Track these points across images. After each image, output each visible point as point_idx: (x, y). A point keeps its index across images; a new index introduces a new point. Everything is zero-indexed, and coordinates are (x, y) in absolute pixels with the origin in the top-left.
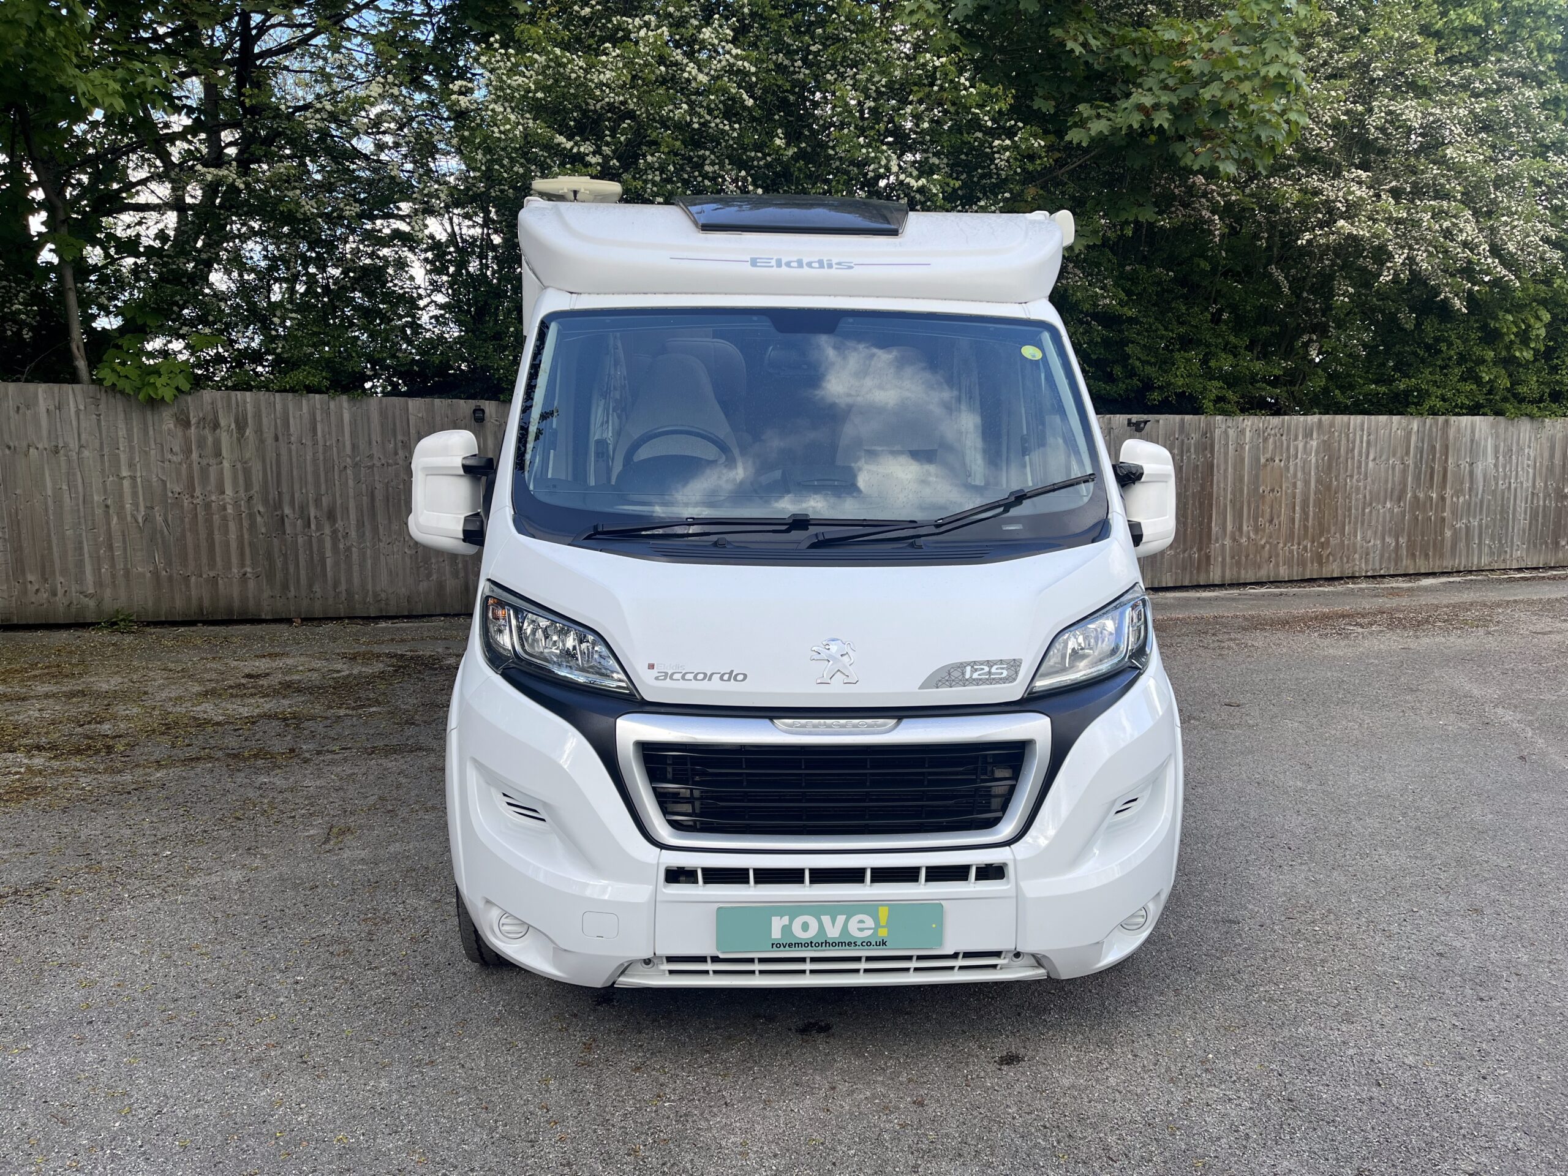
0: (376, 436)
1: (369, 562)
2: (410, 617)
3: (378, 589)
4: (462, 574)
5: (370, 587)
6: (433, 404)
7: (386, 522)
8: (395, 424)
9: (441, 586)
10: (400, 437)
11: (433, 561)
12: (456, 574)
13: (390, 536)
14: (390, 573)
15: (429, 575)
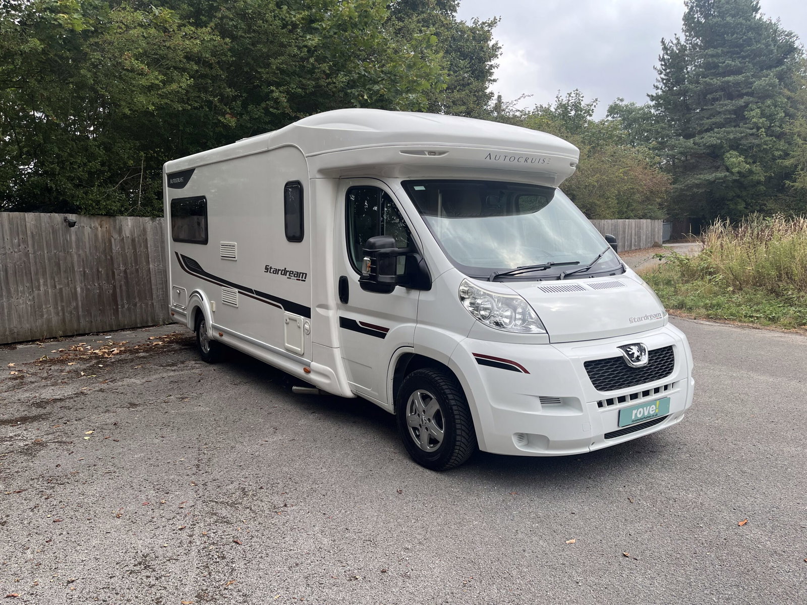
0: (7, 237)
1: (6, 311)
2: (33, 341)
3: (12, 326)
4: (60, 314)
5: (7, 326)
6: (40, 217)
7: (16, 286)
8: (18, 228)
9: (49, 321)
10: (21, 237)
11: (44, 307)
12: (58, 314)
13: (18, 294)
14: (19, 317)
15: (42, 316)
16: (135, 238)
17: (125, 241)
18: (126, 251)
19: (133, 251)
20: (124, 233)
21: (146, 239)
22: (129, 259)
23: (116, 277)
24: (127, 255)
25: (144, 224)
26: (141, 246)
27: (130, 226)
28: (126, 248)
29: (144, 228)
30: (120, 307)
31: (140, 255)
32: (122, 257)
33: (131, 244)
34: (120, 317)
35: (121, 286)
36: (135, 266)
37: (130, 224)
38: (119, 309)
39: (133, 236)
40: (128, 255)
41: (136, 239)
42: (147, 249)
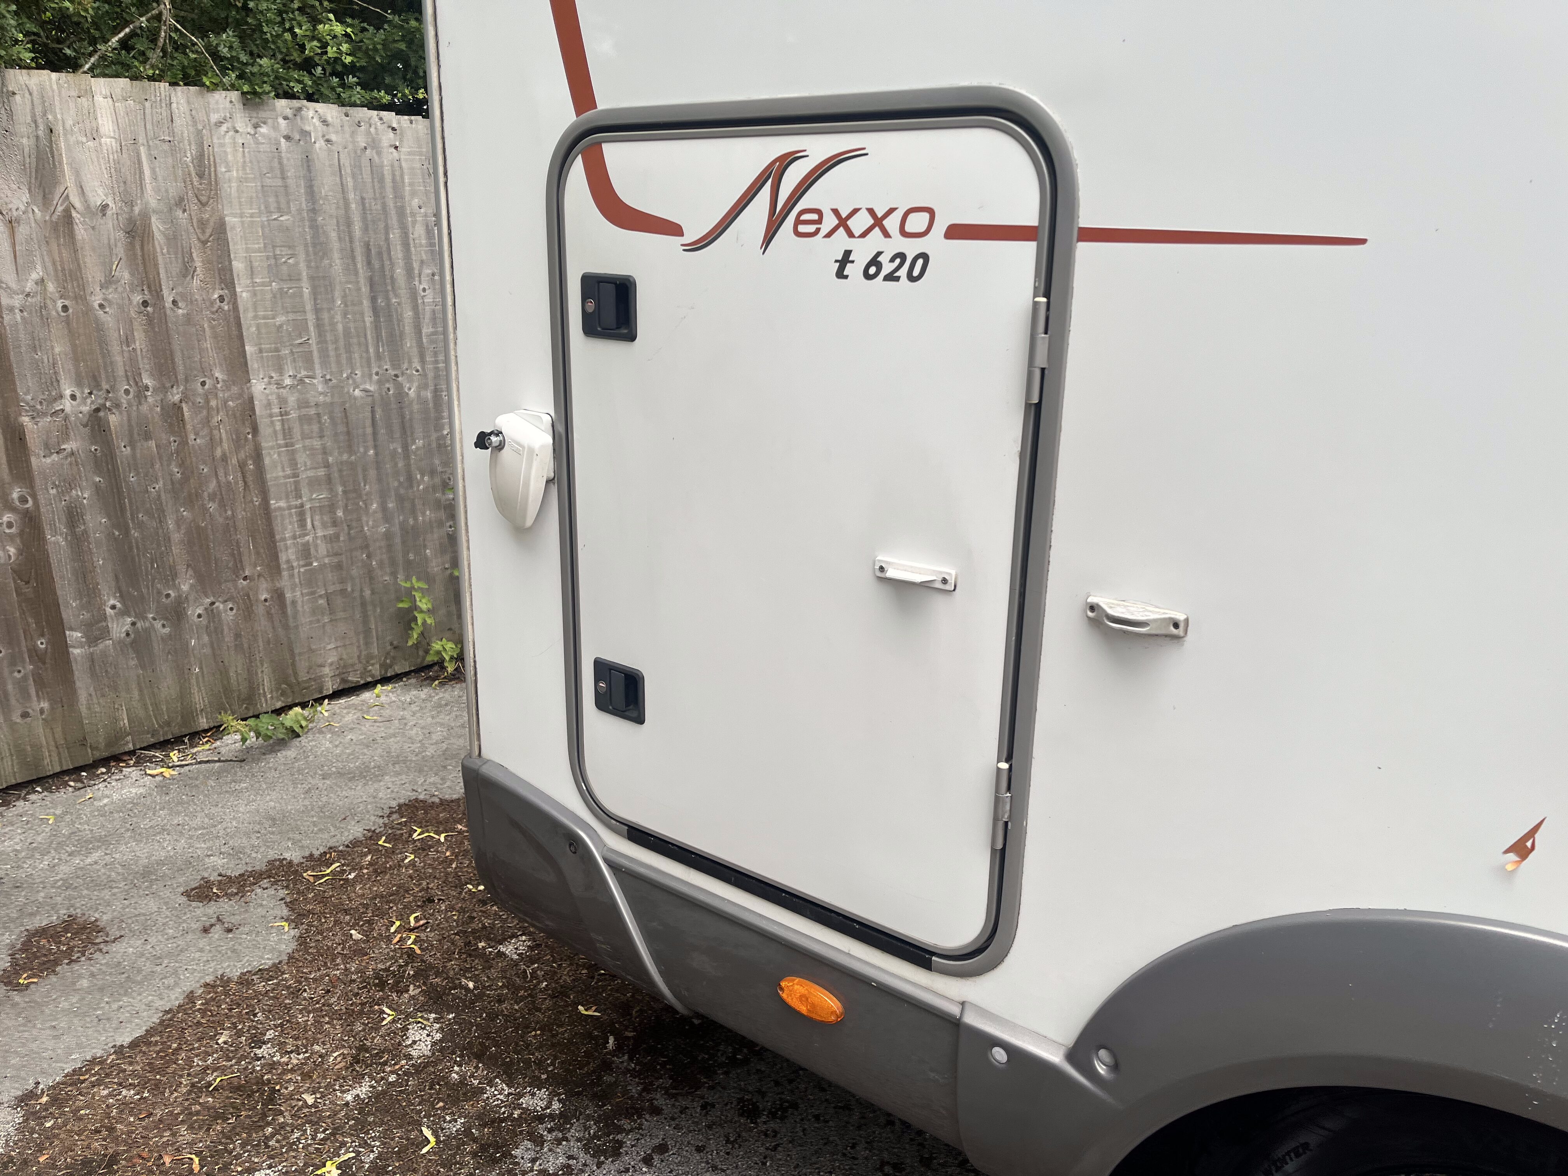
16: (145, 216)
17: (81, 232)
18: (96, 300)
19: (138, 298)
20: (69, 179)
21: (221, 228)
22: (115, 348)
23: (40, 462)
24: (99, 327)
25: (199, 133)
26: (187, 271)
27: (108, 142)
28: (93, 273)
29: (201, 156)
30: (74, 636)
31: (188, 319)
32: (72, 335)
33: (120, 251)
34: (83, 696)
35: (73, 516)
36: (163, 389)
37: (106, 125)
38: (76, 651)
39: (131, 204)
40: (108, 319)
41: (157, 225)
42: (229, 284)
